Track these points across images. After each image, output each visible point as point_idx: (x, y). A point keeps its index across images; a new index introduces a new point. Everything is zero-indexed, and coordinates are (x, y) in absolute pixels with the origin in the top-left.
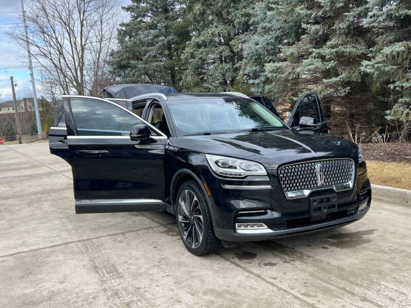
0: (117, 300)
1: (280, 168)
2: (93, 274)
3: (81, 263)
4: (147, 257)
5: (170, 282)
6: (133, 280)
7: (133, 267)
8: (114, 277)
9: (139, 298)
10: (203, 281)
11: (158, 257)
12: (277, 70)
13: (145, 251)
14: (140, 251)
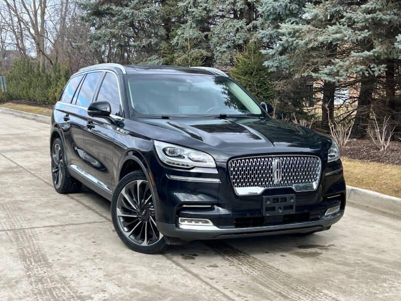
0: (40, 285)
1: (231, 161)
2: (19, 262)
3: (9, 251)
4: (82, 250)
5: (100, 274)
6: (62, 270)
7: (64, 259)
8: (42, 266)
9: (63, 285)
10: (135, 276)
11: (95, 251)
12: (295, 33)
13: (82, 246)
14: (76, 244)
